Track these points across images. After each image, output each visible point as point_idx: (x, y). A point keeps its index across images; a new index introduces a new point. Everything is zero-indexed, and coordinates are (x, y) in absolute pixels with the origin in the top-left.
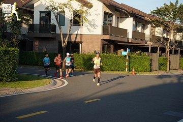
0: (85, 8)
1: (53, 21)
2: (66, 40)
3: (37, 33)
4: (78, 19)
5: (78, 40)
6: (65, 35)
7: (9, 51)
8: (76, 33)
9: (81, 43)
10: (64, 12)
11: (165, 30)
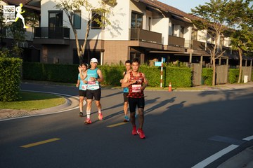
0: (107, 7)
1: (66, 23)
2: (83, 48)
3: (46, 39)
4: (97, 20)
5: (99, 47)
6: (81, 42)
7: (10, 62)
8: (95, 38)
9: (103, 51)
10: (79, 11)
11: (209, 34)
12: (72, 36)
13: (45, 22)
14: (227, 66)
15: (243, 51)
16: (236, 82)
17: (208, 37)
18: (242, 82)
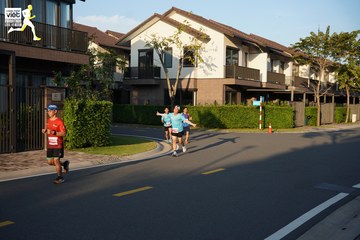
1: (157, 62)
2: (175, 88)
3: (136, 80)
4: (189, 58)
5: (191, 86)
6: (173, 81)
7: (101, 106)
8: (188, 77)
9: (196, 90)
10: (171, 49)
11: (312, 69)
12: (163, 75)
13: (134, 62)
14: (332, 105)
15: (351, 87)
16: (342, 121)
17: (311, 73)
18: (350, 121)
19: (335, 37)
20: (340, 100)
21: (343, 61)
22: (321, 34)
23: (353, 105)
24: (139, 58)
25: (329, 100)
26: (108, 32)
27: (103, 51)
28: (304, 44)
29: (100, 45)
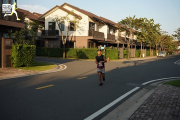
0: (77, 20)
1: (57, 28)
2: (65, 40)
3: (47, 36)
4: (73, 26)
5: (73, 40)
6: (65, 37)
7: (30, 47)
8: (71, 35)
9: (75, 41)
10: (64, 22)
11: (126, 33)
12: (60, 34)
13: (47, 28)
14: (135, 49)
15: (143, 42)
16: (139, 57)
17: (126, 35)
18: (142, 57)
19: (137, 20)
20: (138, 48)
21: (139, 30)
22: (131, 18)
23: (143, 50)
24: (49, 26)
25: (134, 47)
26: (34, 13)
27: (32, 22)
28: (123, 22)
29: (30, 19)
